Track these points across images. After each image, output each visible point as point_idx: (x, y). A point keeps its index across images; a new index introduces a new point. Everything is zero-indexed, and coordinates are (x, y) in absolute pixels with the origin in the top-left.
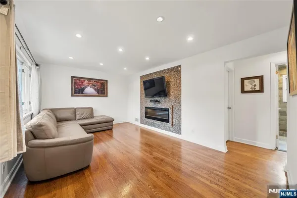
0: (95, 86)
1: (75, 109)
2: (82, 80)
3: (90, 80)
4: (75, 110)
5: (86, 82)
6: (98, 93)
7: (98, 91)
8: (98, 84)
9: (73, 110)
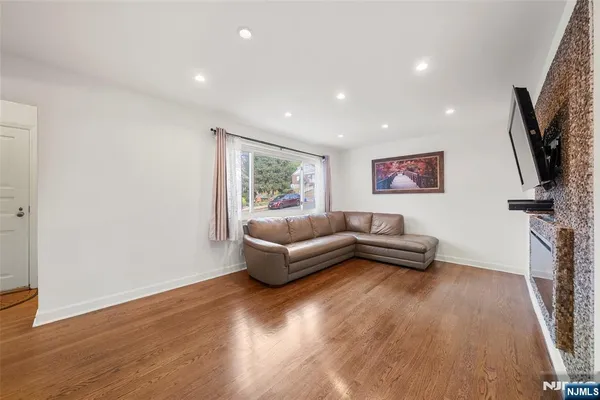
0: (412, 170)
1: (372, 215)
2: (388, 162)
3: (401, 159)
4: (371, 217)
5: (395, 164)
6: (419, 184)
7: (418, 180)
8: (420, 165)
9: (369, 216)
